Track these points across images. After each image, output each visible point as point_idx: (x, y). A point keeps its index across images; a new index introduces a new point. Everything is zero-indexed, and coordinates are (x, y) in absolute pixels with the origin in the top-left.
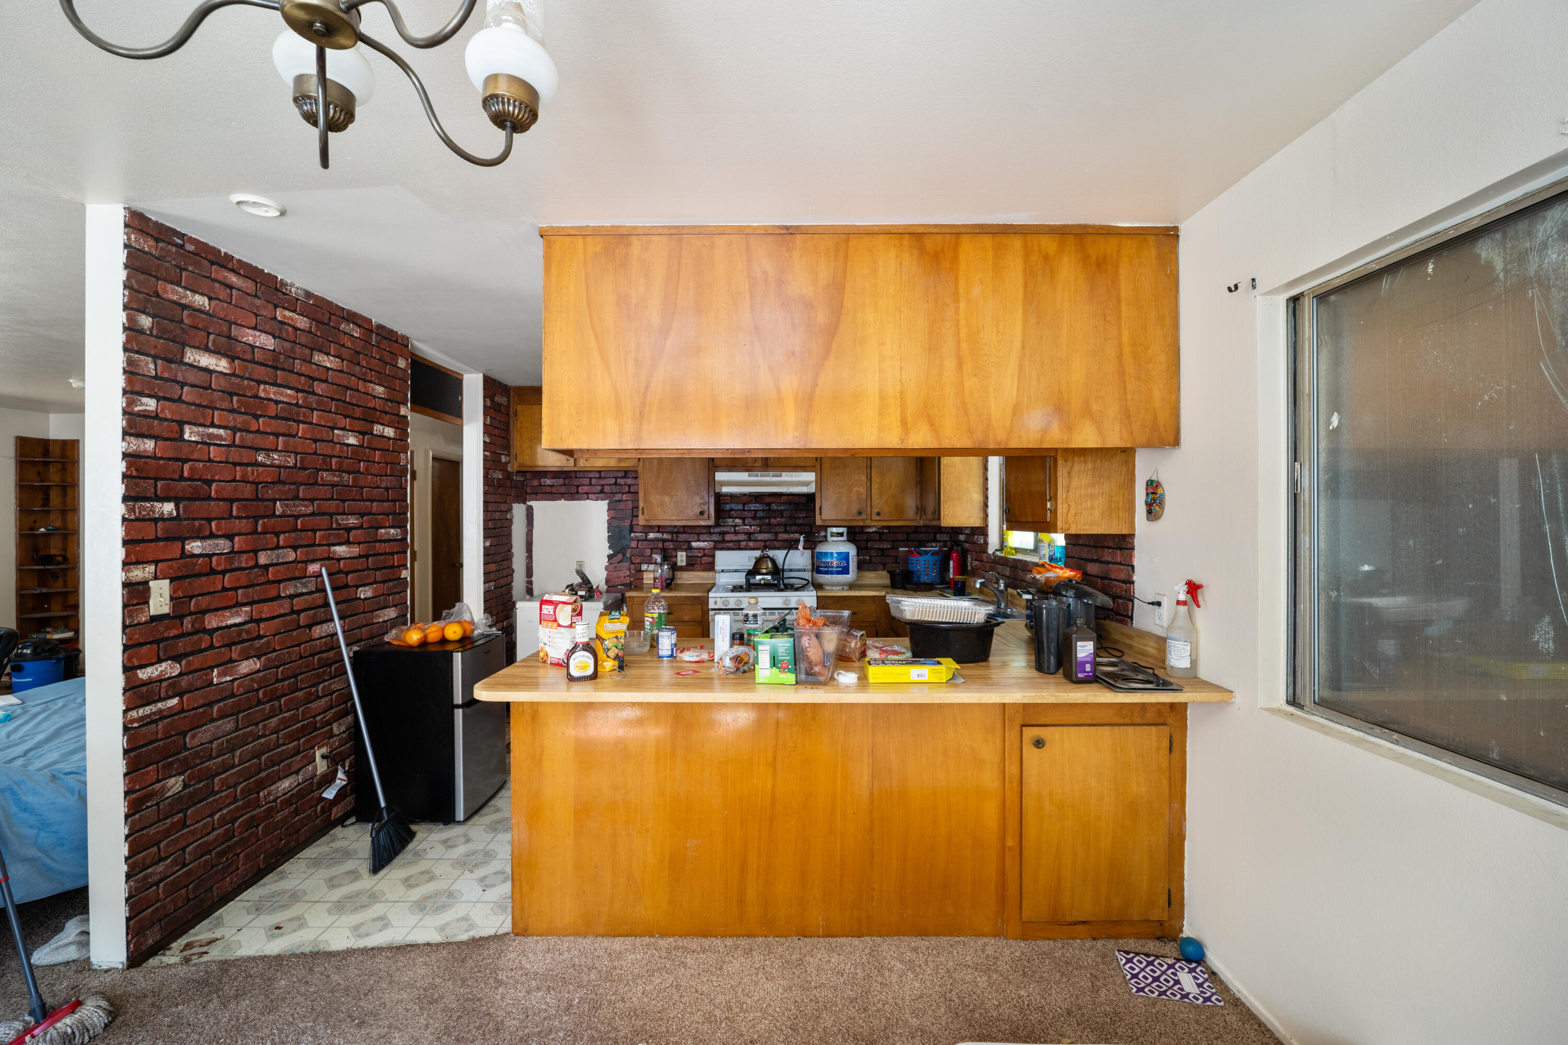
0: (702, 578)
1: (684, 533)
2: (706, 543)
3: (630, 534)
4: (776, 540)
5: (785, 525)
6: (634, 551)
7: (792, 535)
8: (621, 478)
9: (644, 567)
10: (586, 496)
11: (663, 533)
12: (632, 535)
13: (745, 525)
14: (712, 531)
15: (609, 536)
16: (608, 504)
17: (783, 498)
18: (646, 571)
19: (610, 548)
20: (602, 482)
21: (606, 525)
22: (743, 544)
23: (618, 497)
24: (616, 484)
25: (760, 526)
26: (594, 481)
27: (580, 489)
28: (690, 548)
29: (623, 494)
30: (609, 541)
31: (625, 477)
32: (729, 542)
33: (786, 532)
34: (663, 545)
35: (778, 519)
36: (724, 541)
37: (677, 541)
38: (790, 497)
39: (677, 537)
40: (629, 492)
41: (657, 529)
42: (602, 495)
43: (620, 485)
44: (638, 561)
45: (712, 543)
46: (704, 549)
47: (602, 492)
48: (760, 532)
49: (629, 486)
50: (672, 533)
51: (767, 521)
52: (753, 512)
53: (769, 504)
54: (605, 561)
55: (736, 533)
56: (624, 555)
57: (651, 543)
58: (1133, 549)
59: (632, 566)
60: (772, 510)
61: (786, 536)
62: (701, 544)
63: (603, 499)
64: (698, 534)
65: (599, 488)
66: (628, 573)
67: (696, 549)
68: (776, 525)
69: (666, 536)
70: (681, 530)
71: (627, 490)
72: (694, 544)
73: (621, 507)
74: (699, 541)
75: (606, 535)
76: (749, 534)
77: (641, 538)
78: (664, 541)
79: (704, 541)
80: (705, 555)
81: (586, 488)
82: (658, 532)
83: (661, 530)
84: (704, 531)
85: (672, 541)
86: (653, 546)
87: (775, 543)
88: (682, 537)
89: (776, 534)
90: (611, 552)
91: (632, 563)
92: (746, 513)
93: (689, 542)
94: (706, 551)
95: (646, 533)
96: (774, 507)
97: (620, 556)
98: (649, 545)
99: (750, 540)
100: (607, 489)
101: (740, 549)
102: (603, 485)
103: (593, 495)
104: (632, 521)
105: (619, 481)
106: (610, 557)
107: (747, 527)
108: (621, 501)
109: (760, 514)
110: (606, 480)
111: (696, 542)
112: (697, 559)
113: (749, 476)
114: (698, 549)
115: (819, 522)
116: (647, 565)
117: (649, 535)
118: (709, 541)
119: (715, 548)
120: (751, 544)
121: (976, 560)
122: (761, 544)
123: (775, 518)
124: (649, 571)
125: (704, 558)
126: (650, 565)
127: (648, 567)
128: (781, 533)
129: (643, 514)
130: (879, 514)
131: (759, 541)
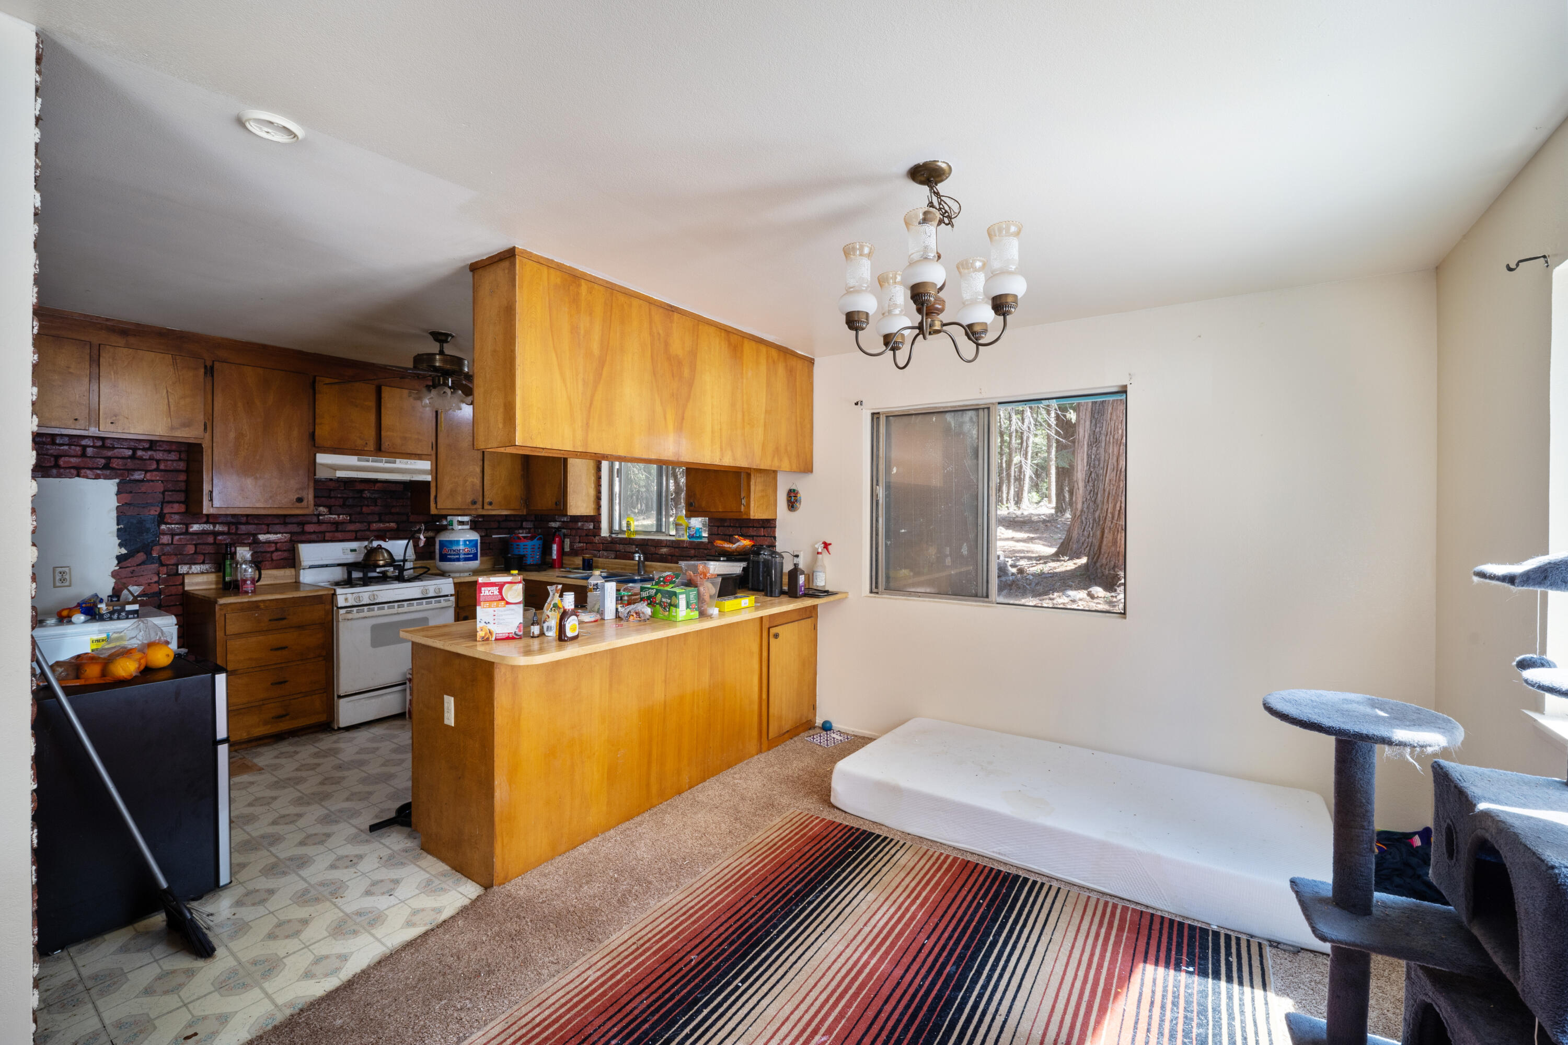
0: (276, 578)
1: (247, 523)
2: (279, 536)
3: (159, 527)
4: (369, 530)
5: (380, 514)
6: (167, 549)
7: (388, 524)
8: (144, 449)
9: (183, 569)
10: (74, 472)
11: (214, 524)
12: (163, 527)
13: (331, 514)
14: (288, 520)
15: (118, 530)
16: (118, 484)
17: (378, 485)
18: (188, 573)
19: (120, 545)
20: (110, 454)
21: (114, 514)
22: (328, 536)
23: (138, 476)
24: (133, 457)
25: (350, 515)
26: (90, 451)
27: (61, 462)
28: (256, 542)
29: (146, 471)
30: (119, 537)
31: (150, 449)
32: (310, 533)
33: (380, 521)
34: (215, 539)
35: (371, 508)
36: (303, 532)
37: (236, 534)
38: (385, 484)
39: (237, 529)
40: (157, 469)
41: (204, 520)
42: (108, 472)
43: (141, 459)
44: (173, 560)
45: (288, 536)
46: (276, 543)
47: (106, 467)
48: (351, 522)
49: (158, 461)
50: (228, 524)
51: (358, 509)
52: (341, 500)
53: (361, 491)
54: (113, 565)
55: (319, 522)
56: (148, 553)
57: (195, 537)
58: (775, 527)
59: (164, 569)
60: (364, 498)
61: (381, 525)
62: (272, 537)
63: (107, 477)
64: (268, 525)
65: (103, 461)
66: (155, 579)
67: (265, 543)
68: (368, 514)
69: (218, 528)
70: (244, 520)
71: (154, 466)
72: (262, 537)
73: (143, 489)
74: (268, 533)
75: (114, 527)
76: (336, 524)
77: (178, 531)
78: (215, 534)
79: (276, 533)
80: (277, 550)
81: (73, 460)
82: (206, 523)
83: (211, 520)
84: (276, 521)
85: (228, 533)
86: (199, 542)
87: (368, 533)
88: (243, 529)
89: (369, 523)
90: (124, 551)
91: (162, 565)
92: (333, 500)
93: (255, 535)
94: (278, 545)
95: (187, 525)
96: (367, 494)
97: (141, 556)
98: (193, 540)
99: (337, 531)
100: (115, 464)
101: (324, 540)
102: (109, 459)
103: (88, 472)
104: (162, 509)
105: (140, 453)
106: (120, 559)
107: (333, 516)
108: (142, 481)
109: (350, 502)
110: (116, 451)
111: (265, 534)
112: (269, 555)
113: (359, 460)
114: (269, 542)
115: (433, 511)
116: (188, 566)
117: (192, 527)
118: (286, 533)
119: (291, 540)
120: (339, 535)
121: (580, 542)
122: (353, 535)
123: (368, 506)
124: (193, 573)
125: (280, 553)
126: (193, 567)
127: (190, 568)
128: (375, 522)
129: (211, 500)
130: (490, 504)
131: (349, 531)
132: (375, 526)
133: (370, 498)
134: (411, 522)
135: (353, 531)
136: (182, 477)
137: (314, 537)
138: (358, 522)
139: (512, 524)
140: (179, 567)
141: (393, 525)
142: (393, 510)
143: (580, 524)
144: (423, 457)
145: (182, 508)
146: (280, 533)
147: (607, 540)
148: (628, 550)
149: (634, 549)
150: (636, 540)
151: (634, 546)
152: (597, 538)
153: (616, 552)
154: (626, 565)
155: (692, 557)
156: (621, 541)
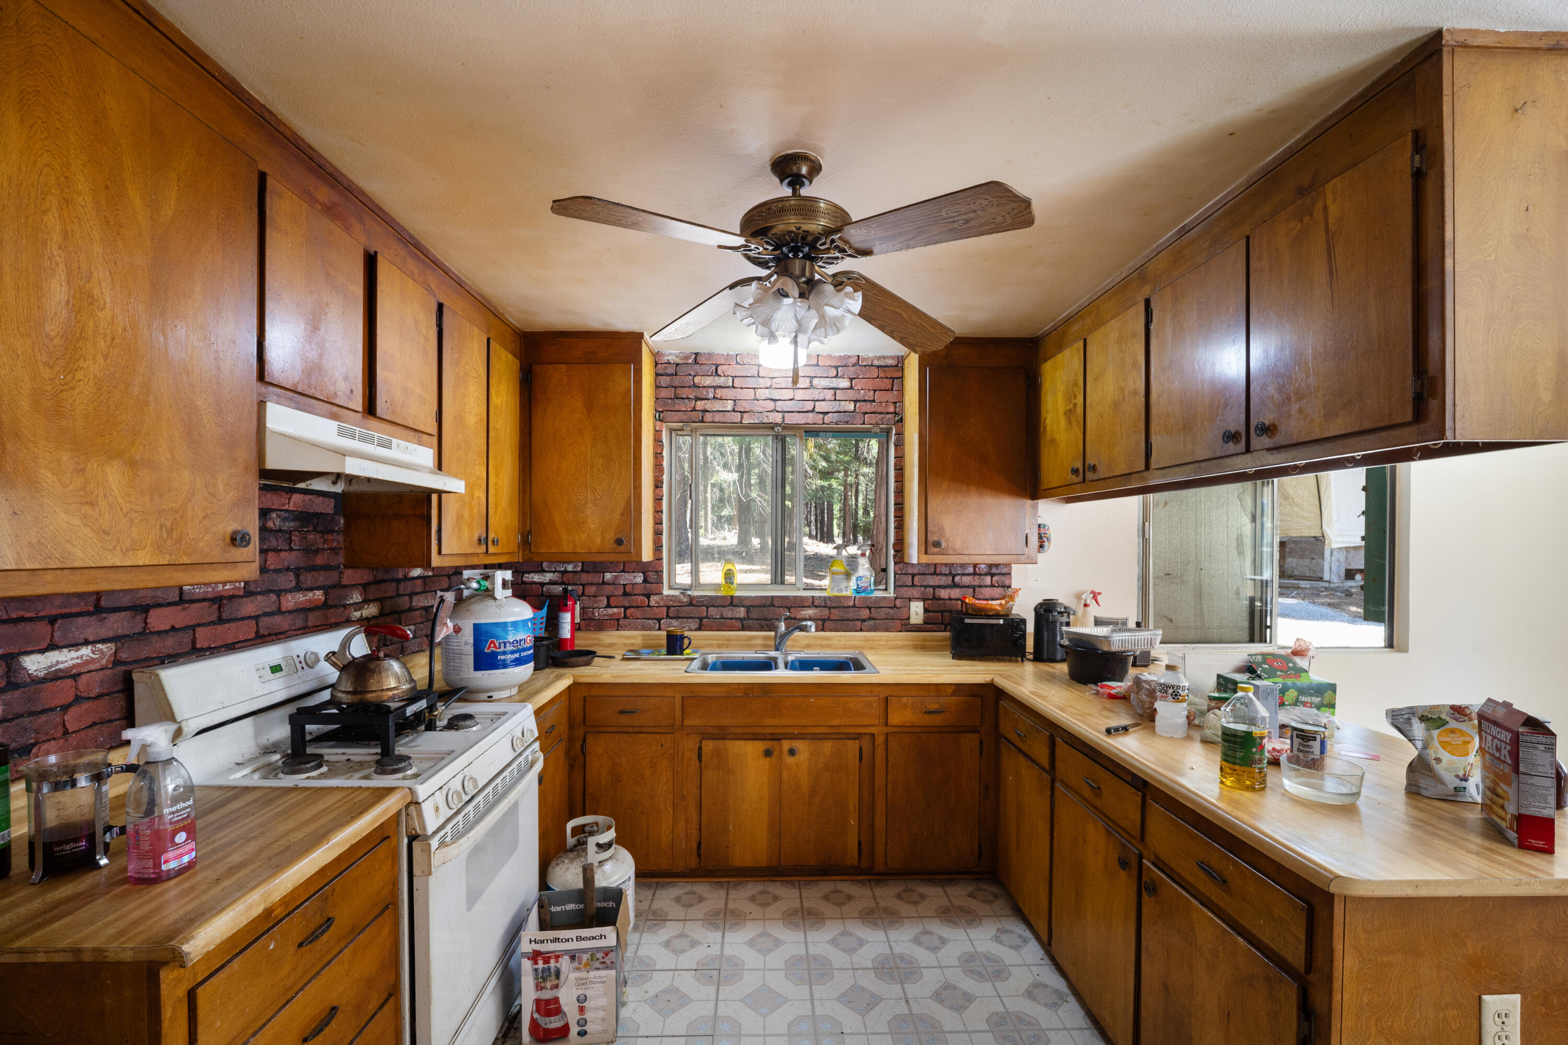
2: (86, 651)
4: (279, 611)
5: (297, 571)
7: (310, 595)
17: (296, 498)
22: (203, 637)
28: (13, 680)
32: (162, 633)
33: (298, 588)
35: (283, 554)
36: (145, 634)
38: (308, 497)
45: (107, 648)
46: (75, 677)
48: (248, 593)
53: (267, 513)
55: (182, 601)
60: (271, 531)
61: (301, 598)
62: (64, 658)
64: (52, 620)
67: (44, 680)
68: (278, 571)
72: (35, 664)
74: (53, 646)
76: (220, 601)
79: (75, 645)
80: (80, 697)
84: (72, 606)
87: (277, 619)
89: (280, 594)
93: (11, 657)
94: (86, 681)
96: (274, 521)
99: (221, 621)
111: (42, 651)
112: (55, 718)
114: (55, 676)
115: (436, 561)
118: (103, 641)
119: (116, 662)
120: (229, 632)
121: (609, 606)
122: (247, 630)
123: (277, 551)
125: (86, 705)
128: (290, 591)
130: (495, 543)
131: (243, 619)
132: (292, 601)
133: (280, 530)
134: (345, 586)
135: (249, 618)
137: (169, 644)
138: (260, 593)
141: (319, 595)
142: (320, 560)
143: (608, 576)
144: (424, 437)
146: (86, 643)
147: (680, 601)
148: (729, 615)
149: (741, 612)
150: (747, 598)
151: (742, 609)
152: (654, 600)
153: (701, 619)
154: (729, 640)
155: (864, 621)
156: (711, 602)
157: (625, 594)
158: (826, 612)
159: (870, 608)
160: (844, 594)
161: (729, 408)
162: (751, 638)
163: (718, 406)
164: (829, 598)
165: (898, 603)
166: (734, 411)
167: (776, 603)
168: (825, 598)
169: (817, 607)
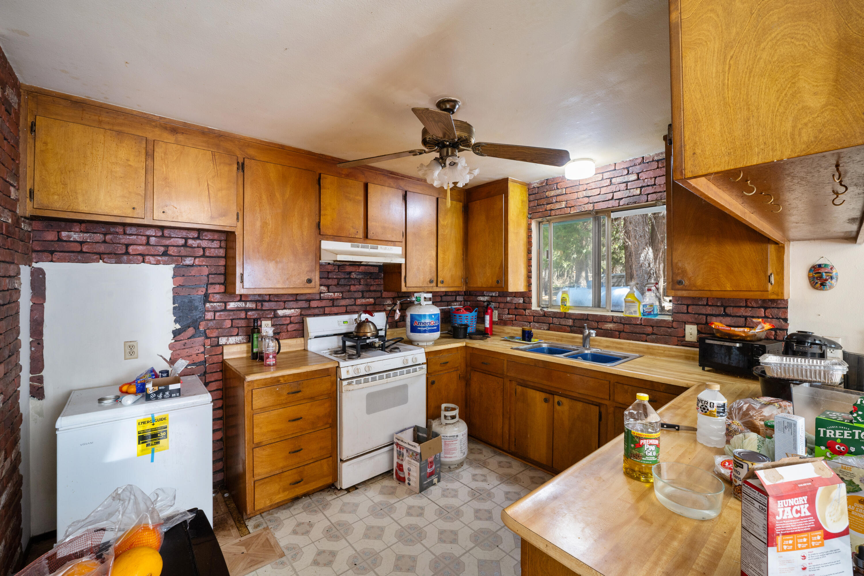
0: (290, 346)
1: (270, 301)
2: (293, 311)
3: (204, 304)
4: (355, 305)
5: (362, 292)
6: (211, 324)
7: (368, 300)
8: (193, 238)
9: (223, 341)
10: (140, 258)
11: (246, 302)
12: (208, 305)
13: (329, 292)
14: (298, 298)
15: (174, 308)
16: (174, 269)
17: (362, 267)
18: (226, 344)
19: (176, 321)
20: (167, 242)
21: (171, 295)
22: (327, 310)
23: (188, 261)
24: (185, 245)
25: (342, 292)
26: (153, 240)
27: (131, 249)
28: (276, 316)
29: (195, 257)
30: (174, 314)
31: (198, 236)
32: (314, 308)
33: (363, 297)
34: (246, 314)
35: (357, 286)
36: (309, 308)
37: (262, 310)
38: (366, 267)
39: (262, 305)
40: (204, 256)
41: (238, 298)
42: (165, 258)
43: (192, 247)
44: (215, 333)
45: (298, 311)
46: (290, 317)
47: (165, 254)
48: (343, 298)
49: (204, 249)
50: (256, 301)
51: (348, 288)
52: (336, 281)
53: (350, 273)
54: (169, 338)
55: (321, 299)
56: (197, 328)
57: (232, 313)
59: (208, 342)
60: (352, 279)
61: (364, 301)
62: (287, 312)
63: (165, 263)
64: (285, 302)
65: (162, 249)
66: (202, 350)
67: (282, 317)
68: (355, 292)
69: (249, 305)
70: (267, 298)
71: (201, 253)
72: (280, 312)
73: (193, 273)
74: (285, 309)
75: (171, 306)
76: (333, 300)
77: (219, 308)
78: (247, 310)
79: (290, 309)
80: (291, 323)
81: (140, 248)
82: (240, 301)
83: (243, 299)
84: (291, 298)
85: (256, 310)
86: (234, 317)
87: (354, 307)
88: (267, 305)
89: (355, 299)
90: (178, 326)
91: (207, 337)
92: (330, 280)
93: (275, 310)
94: (292, 319)
95: (225, 303)
96: (353, 275)
97: (191, 331)
98: (230, 315)
99: (333, 306)
100: (172, 251)
101: (325, 314)
102: (167, 246)
103: (151, 258)
104: (207, 290)
105: (190, 242)
106: (176, 333)
107: (331, 294)
108: (192, 266)
109: (342, 282)
110: (172, 240)
111: (282, 309)
112: (285, 327)
113: (352, 246)
114: (285, 316)
115: (404, 289)
116: (226, 338)
117: (229, 305)
118: (298, 308)
119: (301, 314)
120: (335, 310)
121: (509, 314)
122: (343, 309)
123: (354, 285)
124: (230, 344)
125: (293, 325)
126: (230, 338)
127: (228, 340)
128: (360, 298)
129: (242, 282)
130: (442, 282)
131: (341, 306)
132: (359, 302)
133: (356, 278)
134: (384, 298)
135: (344, 306)
136: (222, 262)
137: (316, 311)
138: (348, 298)
139: (449, 298)
140: (220, 339)
141: (372, 300)
142: (372, 288)
143: (509, 299)
144: (397, 243)
145: (222, 289)
146: (293, 308)
147: (539, 313)
148: (564, 323)
149: (570, 322)
150: (573, 314)
151: (571, 320)
152: (527, 311)
153: (549, 324)
154: (562, 337)
155: (648, 335)
156: (555, 315)
157: (516, 308)
158: (621, 327)
159: (653, 327)
160: (634, 315)
161: (563, 206)
162: (574, 338)
163: (558, 206)
164: (623, 317)
165: (675, 324)
166: (566, 207)
167: (590, 318)
168: (621, 318)
169: (615, 323)
